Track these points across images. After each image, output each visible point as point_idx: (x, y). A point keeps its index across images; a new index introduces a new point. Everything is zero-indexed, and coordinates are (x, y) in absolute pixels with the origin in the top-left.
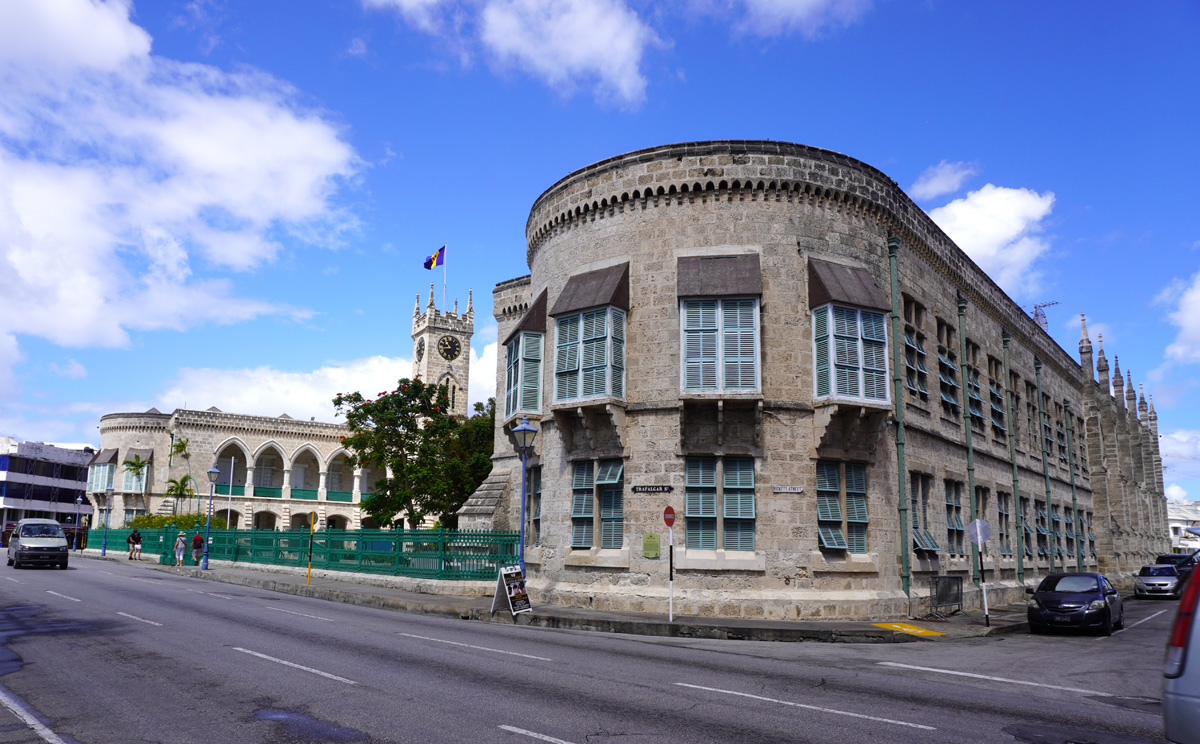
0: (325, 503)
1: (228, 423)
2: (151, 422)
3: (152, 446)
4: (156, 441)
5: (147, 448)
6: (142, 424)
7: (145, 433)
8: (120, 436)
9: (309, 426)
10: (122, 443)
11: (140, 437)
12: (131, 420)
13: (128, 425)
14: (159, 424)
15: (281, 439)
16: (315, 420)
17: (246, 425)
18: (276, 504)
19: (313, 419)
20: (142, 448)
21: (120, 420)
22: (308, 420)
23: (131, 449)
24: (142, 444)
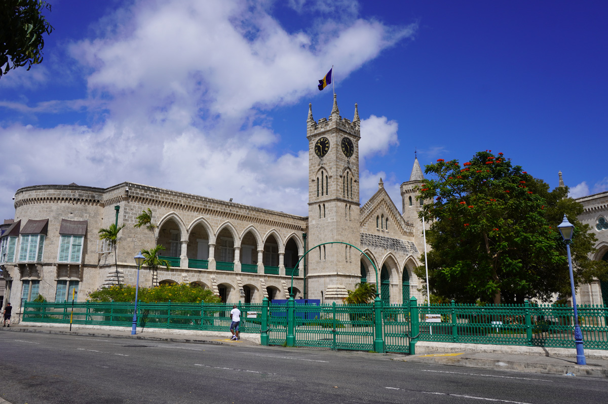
0: (240, 274)
1: (170, 199)
2: (85, 195)
3: (86, 217)
4: (89, 213)
5: (81, 220)
6: (77, 196)
7: (79, 205)
8: (50, 208)
9: (229, 206)
10: (53, 214)
11: (75, 209)
12: (64, 192)
13: (61, 197)
14: (93, 197)
15: (208, 216)
16: (233, 201)
17: (183, 201)
18: (206, 275)
19: (231, 200)
20: (76, 219)
21: (52, 191)
22: (228, 201)
23: (63, 220)
24: (75, 216)
